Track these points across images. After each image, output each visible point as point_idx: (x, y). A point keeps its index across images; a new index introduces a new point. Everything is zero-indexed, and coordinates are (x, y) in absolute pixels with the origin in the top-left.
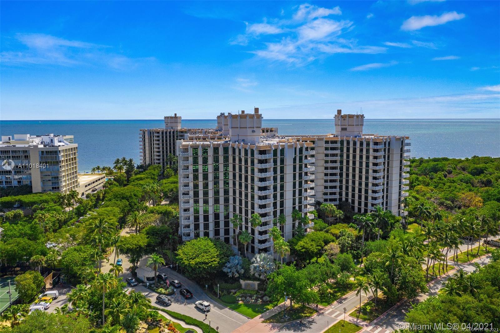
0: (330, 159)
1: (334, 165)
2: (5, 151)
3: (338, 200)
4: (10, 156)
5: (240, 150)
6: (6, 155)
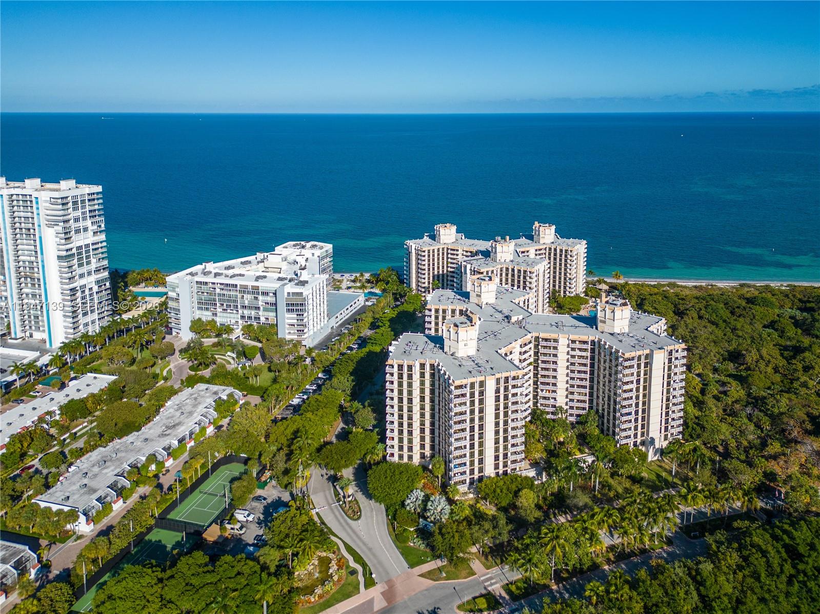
2: (255, 287)
4: (259, 292)
6: (256, 291)
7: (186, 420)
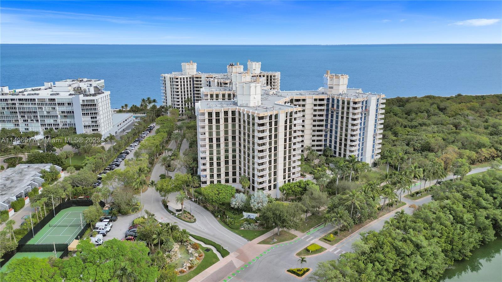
0: (317, 113)
1: (321, 118)
2: (52, 99)
3: (323, 145)
4: (56, 103)
5: (244, 114)
6: (53, 103)
7: (18, 185)
